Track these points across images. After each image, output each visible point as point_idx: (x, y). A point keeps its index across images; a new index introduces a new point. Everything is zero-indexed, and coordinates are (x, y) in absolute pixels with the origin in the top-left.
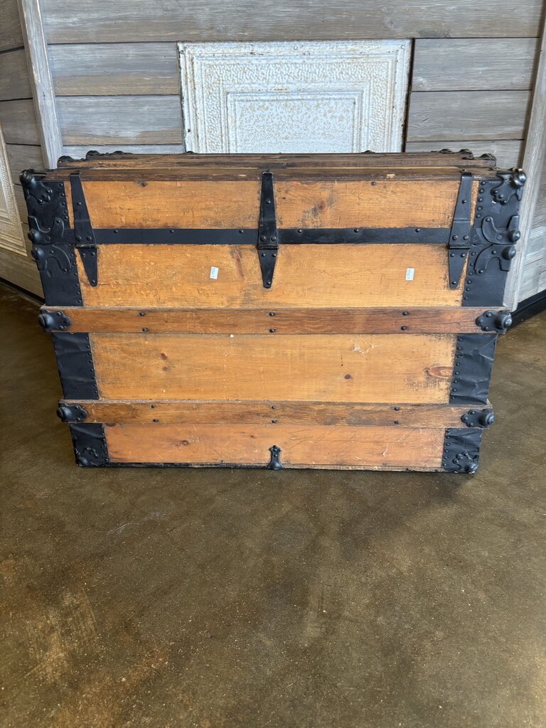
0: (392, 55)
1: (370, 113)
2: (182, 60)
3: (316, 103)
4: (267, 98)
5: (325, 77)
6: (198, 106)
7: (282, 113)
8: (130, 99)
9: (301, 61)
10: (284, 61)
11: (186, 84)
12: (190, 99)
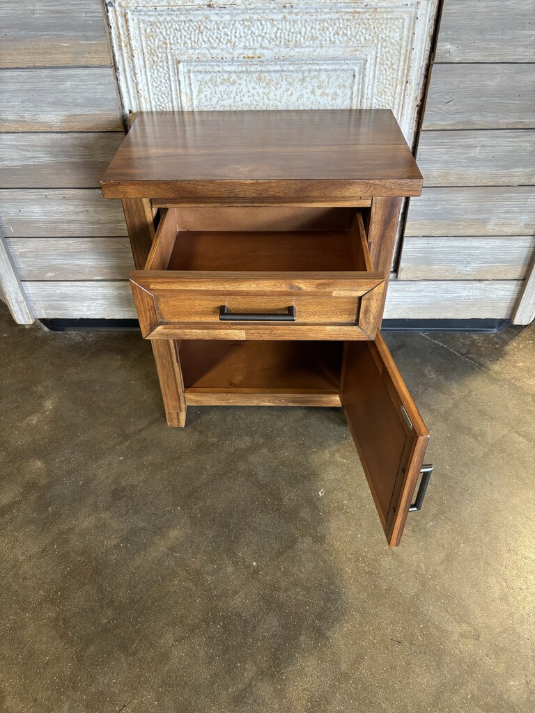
0: (410, 10)
1: (375, 90)
2: (111, 15)
3: (300, 75)
4: (233, 68)
5: (314, 38)
6: (139, 80)
7: (254, 88)
8: (46, 72)
9: (280, 16)
10: (255, 17)
11: (120, 49)
12: (128, 70)
